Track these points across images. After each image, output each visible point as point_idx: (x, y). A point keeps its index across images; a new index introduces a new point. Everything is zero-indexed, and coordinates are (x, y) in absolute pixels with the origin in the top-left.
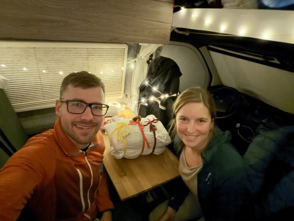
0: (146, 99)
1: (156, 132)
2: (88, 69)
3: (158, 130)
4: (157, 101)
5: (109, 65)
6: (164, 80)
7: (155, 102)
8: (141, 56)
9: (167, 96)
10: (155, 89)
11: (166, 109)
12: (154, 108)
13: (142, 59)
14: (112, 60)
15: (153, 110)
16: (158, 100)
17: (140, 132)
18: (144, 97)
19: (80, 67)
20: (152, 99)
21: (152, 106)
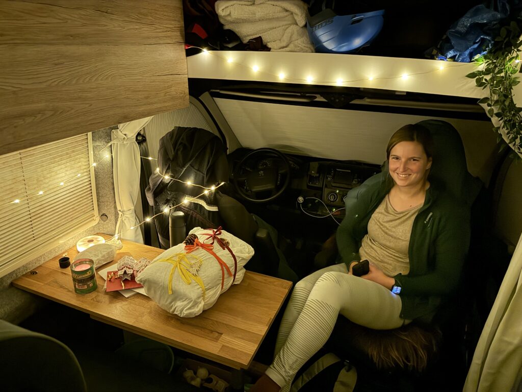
0: (172, 205)
1: (230, 247)
2: (24, 186)
3: (230, 242)
4: (196, 202)
5: (63, 166)
6: (201, 164)
7: (192, 205)
8: (124, 133)
9: (213, 188)
10: (189, 183)
11: (218, 209)
12: (194, 216)
13: (128, 138)
14: (67, 154)
15: (194, 219)
16: (198, 200)
17: (212, 256)
18: (165, 204)
19: (8, 187)
20: (186, 201)
21: (189, 213)
